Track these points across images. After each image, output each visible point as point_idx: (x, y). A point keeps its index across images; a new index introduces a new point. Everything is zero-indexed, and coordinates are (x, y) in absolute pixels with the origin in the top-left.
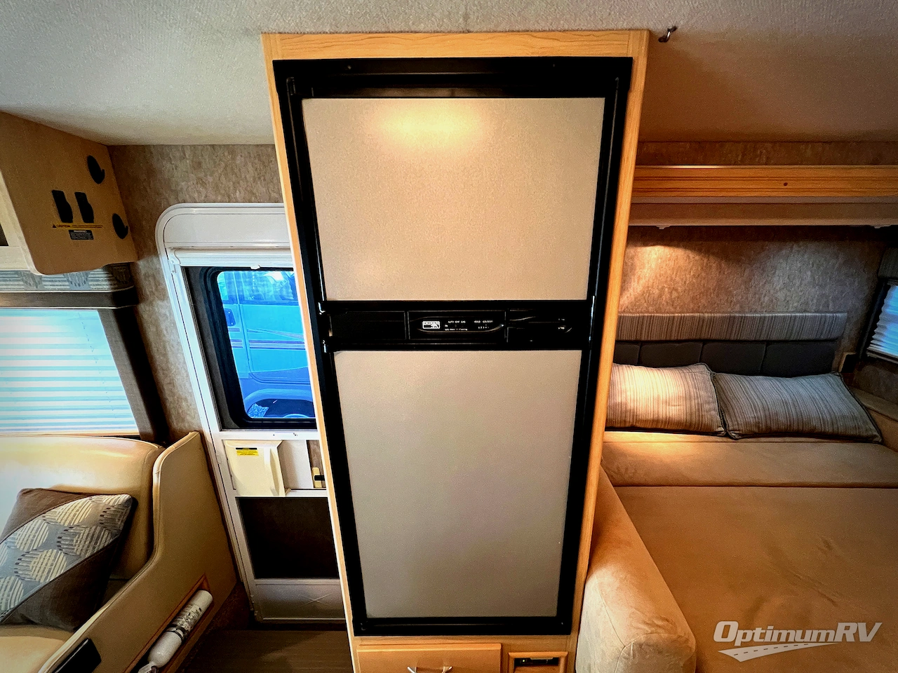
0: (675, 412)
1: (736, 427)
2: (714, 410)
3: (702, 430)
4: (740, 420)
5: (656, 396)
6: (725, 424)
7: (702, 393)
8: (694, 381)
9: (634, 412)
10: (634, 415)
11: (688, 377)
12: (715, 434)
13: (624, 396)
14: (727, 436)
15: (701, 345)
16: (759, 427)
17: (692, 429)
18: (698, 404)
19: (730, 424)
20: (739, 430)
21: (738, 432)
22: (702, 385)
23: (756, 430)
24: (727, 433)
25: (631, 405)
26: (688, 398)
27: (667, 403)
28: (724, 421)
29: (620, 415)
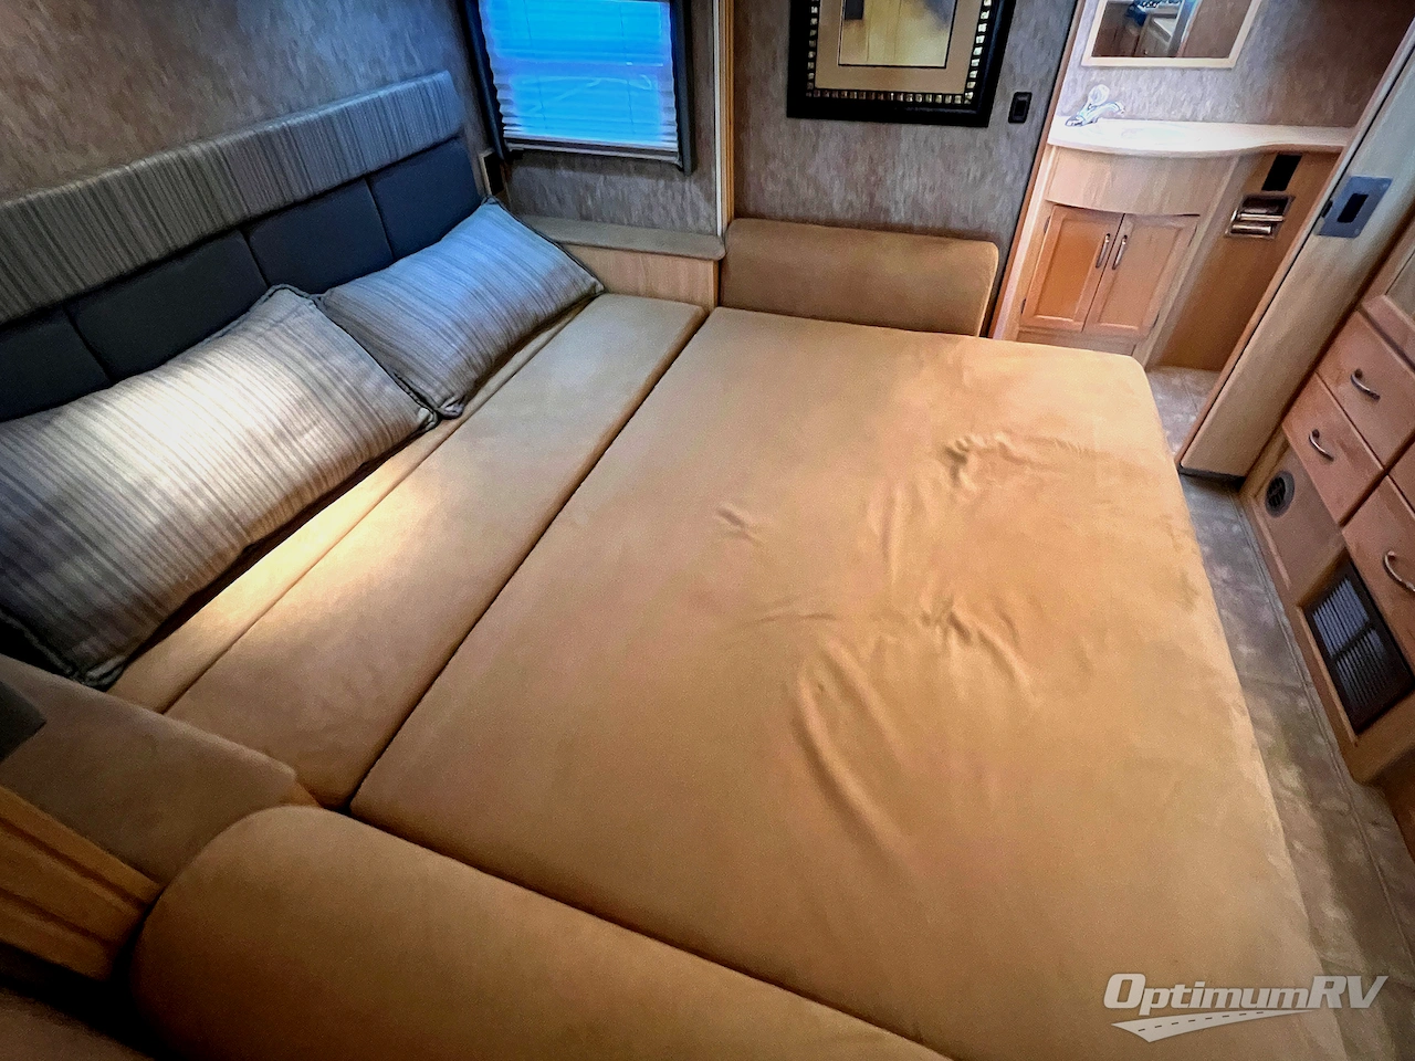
0: (317, 443)
1: (444, 392)
2: (385, 382)
3: (396, 441)
4: (443, 374)
5: (245, 439)
6: (423, 400)
7: (338, 361)
8: (299, 343)
9: (223, 518)
10: (231, 523)
11: (277, 340)
12: (420, 431)
13: (154, 497)
14: (442, 418)
15: (241, 240)
16: (474, 368)
17: (376, 454)
18: (349, 389)
19: (430, 391)
20: (453, 395)
21: (453, 399)
22: (321, 345)
23: (473, 375)
24: (438, 413)
25: (198, 508)
26: (319, 392)
27: (284, 435)
28: (417, 394)
29: (189, 553)
